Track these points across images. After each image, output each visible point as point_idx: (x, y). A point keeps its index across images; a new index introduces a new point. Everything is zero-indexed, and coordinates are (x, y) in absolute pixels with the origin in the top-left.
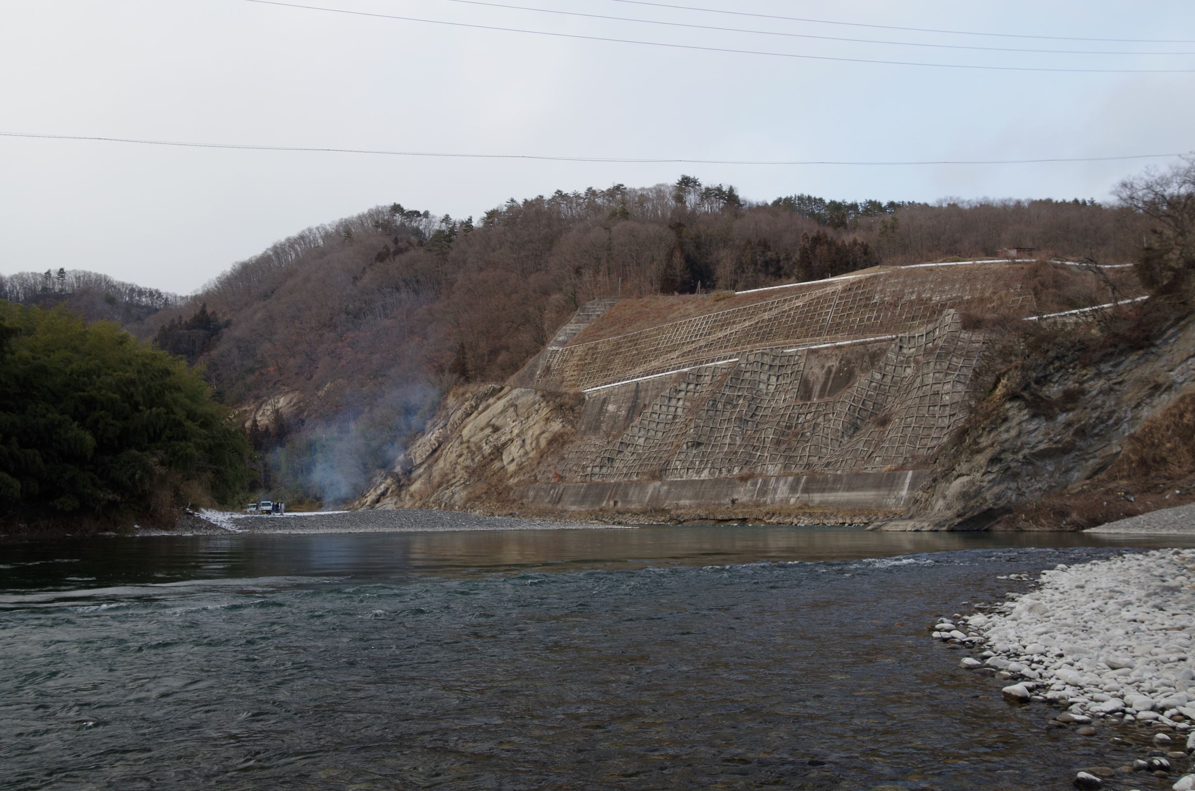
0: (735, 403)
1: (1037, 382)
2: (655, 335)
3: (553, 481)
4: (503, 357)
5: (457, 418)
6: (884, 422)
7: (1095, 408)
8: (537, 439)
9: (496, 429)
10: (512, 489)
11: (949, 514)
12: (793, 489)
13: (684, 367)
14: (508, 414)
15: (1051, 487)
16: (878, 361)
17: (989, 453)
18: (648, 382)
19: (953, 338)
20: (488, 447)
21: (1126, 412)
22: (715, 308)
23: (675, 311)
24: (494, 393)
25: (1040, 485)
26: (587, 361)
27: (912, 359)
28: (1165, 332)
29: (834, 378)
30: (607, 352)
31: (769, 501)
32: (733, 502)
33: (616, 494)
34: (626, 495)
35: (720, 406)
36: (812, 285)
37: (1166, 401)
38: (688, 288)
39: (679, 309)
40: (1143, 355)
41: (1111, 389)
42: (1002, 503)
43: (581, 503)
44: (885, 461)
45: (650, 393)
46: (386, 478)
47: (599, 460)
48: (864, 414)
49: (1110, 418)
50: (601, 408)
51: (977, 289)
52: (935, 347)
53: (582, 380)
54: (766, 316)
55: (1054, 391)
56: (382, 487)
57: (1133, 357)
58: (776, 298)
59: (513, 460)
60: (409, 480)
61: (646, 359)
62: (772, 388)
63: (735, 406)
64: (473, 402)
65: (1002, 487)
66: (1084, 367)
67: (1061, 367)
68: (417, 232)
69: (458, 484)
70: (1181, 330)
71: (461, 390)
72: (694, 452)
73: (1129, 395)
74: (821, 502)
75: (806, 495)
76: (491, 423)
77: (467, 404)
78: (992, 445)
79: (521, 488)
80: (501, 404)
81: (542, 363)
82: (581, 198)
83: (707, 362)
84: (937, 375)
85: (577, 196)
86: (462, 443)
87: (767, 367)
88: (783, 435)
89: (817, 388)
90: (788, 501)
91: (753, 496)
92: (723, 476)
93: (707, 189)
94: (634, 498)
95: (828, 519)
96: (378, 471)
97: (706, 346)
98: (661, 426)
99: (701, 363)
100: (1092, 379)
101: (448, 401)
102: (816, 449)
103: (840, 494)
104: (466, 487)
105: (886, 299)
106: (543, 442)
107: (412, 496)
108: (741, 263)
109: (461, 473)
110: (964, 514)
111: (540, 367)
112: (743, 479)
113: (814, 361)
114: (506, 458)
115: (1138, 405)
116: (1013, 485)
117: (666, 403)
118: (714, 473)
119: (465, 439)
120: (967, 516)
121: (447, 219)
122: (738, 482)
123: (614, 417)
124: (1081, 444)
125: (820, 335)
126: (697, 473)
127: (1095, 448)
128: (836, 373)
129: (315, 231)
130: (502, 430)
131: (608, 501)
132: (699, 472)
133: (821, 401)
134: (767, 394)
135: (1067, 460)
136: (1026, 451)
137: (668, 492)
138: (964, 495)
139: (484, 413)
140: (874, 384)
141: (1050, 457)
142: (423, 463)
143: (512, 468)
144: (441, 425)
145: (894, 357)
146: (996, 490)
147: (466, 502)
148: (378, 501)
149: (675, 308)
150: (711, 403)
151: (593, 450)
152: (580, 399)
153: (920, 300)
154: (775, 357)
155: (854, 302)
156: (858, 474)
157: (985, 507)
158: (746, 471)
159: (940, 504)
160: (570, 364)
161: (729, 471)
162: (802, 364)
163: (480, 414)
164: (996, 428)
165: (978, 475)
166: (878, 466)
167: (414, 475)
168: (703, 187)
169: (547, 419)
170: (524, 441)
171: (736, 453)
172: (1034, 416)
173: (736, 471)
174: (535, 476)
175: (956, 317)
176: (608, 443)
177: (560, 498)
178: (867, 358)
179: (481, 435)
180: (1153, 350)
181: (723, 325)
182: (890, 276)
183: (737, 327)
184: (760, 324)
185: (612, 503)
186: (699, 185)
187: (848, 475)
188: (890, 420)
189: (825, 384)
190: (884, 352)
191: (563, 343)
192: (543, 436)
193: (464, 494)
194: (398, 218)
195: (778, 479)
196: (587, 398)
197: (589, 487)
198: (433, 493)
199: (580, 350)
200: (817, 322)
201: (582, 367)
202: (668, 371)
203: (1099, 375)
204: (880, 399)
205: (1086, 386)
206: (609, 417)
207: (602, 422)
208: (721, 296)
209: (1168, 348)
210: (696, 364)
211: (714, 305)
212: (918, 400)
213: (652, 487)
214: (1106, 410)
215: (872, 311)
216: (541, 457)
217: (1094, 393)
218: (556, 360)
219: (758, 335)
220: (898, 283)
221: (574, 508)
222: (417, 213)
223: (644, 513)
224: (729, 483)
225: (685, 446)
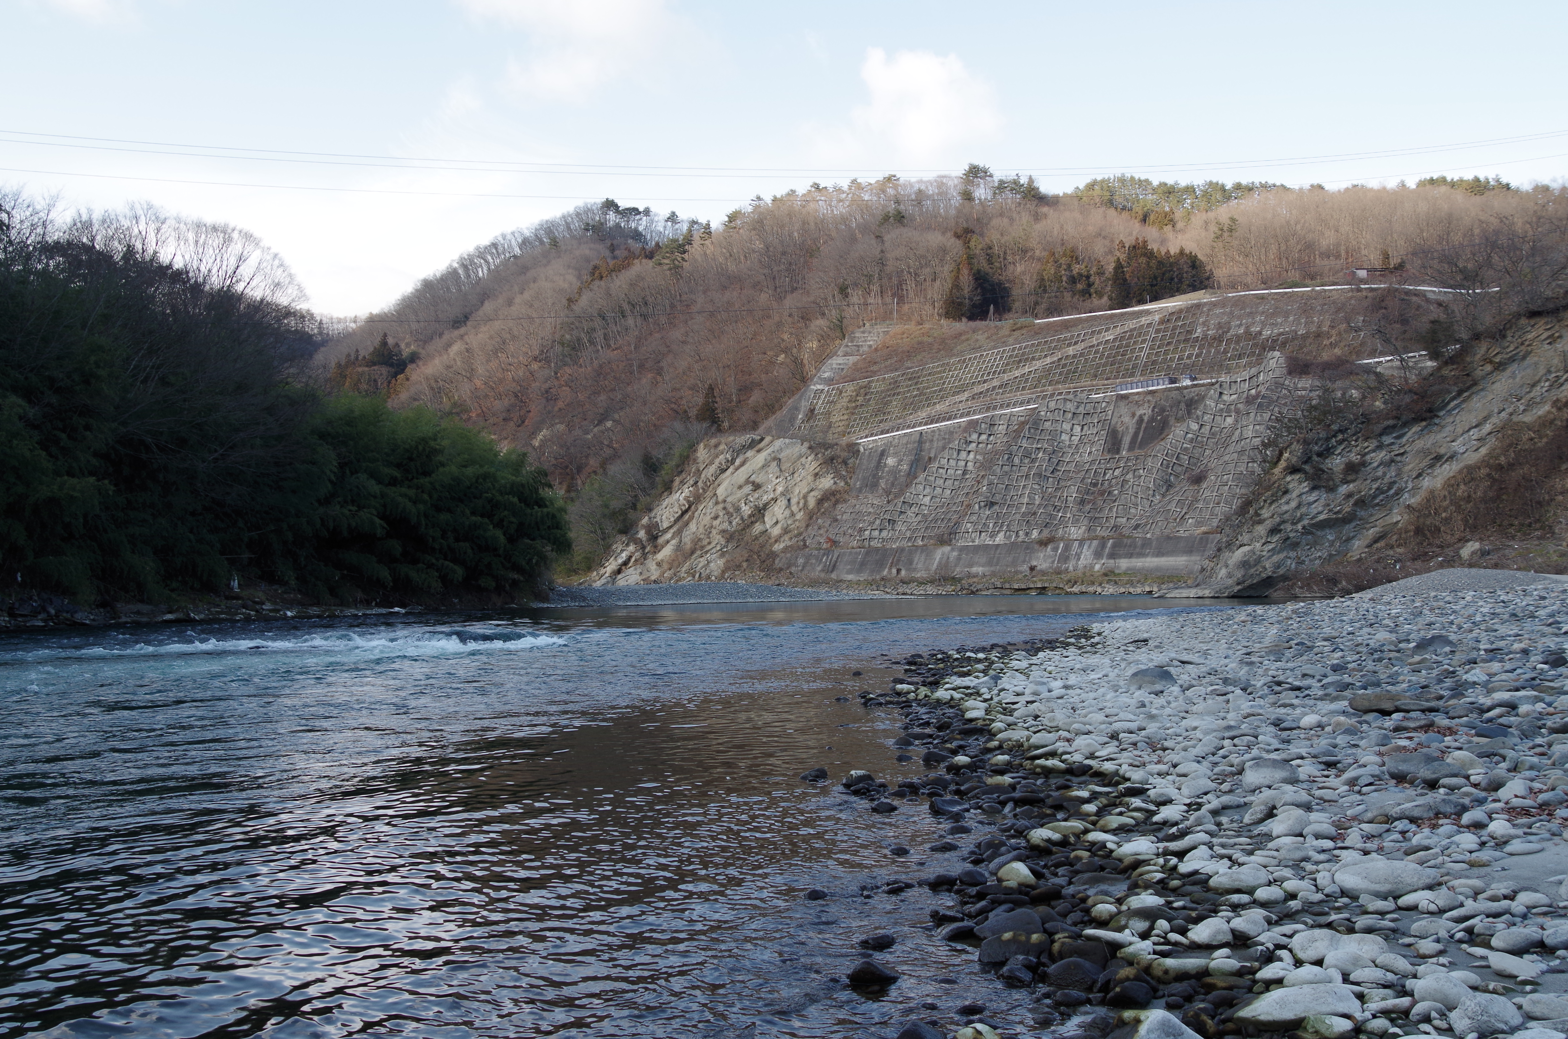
0: (1033, 456)
1: (1319, 455)
2: (940, 372)
3: (825, 546)
4: (756, 397)
5: (709, 474)
6: (1198, 479)
7: (1375, 480)
8: (805, 497)
9: (757, 487)
10: (777, 556)
11: (1230, 582)
12: (1098, 555)
13: (974, 413)
14: (770, 470)
15: (1331, 555)
16: (1196, 409)
17: (1269, 524)
18: (933, 431)
19: (1278, 385)
20: (747, 507)
21: (1406, 482)
22: (1011, 340)
23: (963, 341)
24: (752, 444)
25: (1319, 554)
26: (858, 403)
27: (1233, 407)
28: (1448, 403)
29: (1146, 428)
30: (882, 392)
31: (1071, 568)
32: (1032, 569)
33: (898, 561)
34: (911, 562)
35: (1017, 461)
36: (1126, 313)
37: (1447, 471)
38: (977, 312)
39: (967, 340)
40: (1426, 427)
41: (1392, 461)
42: (1281, 571)
43: (859, 571)
44: (1199, 524)
45: (935, 444)
46: (627, 545)
47: (878, 522)
48: (1178, 469)
49: (1389, 489)
50: (879, 462)
51: (1313, 322)
52: (1258, 395)
53: (853, 426)
54: (1071, 351)
55: (1336, 463)
56: (624, 555)
57: (1416, 428)
58: (1083, 328)
59: (777, 522)
60: (656, 547)
61: (929, 402)
62: (1076, 439)
63: (1033, 461)
64: (728, 456)
65: (1282, 556)
66: (1366, 439)
67: (1344, 440)
68: (637, 235)
69: (714, 550)
70: (1464, 401)
71: (713, 441)
72: (987, 512)
73: (1411, 466)
74: (1128, 569)
75: (1112, 561)
76: (751, 479)
77: (722, 457)
78: (1272, 517)
79: (789, 555)
80: (761, 458)
81: (804, 405)
82: (844, 192)
83: (1002, 406)
84: (1258, 427)
85: (839, 190)
86: (717, 503)
87: (1070, 415)
88: (1088, 494)
89: (1127, 440)
90: (1092, 567)
91: (1053, 562)
92: (1020, 539)
93: (1001, 182)
94: (920, 566)
95: (1135, 587)
96: (619, 537)
97: (1000, 387)
98: (949, 482)
99: (995, 408)
100: (1374, 451)
101: (699, 455)
102: (1125, 510)
103: (1149, 559)
104: (723, 555)
105: (1210, 332)
106: (812, 503)
107: (659, 564)
108: (1043, 280)
109: (717, 539)
110: (1244, 582)
111: (803, 409)
112: (1043, 543)
113: (1124, 409)
114: (769, 520)
115: (1420, 475)
116: (1292, 554)
117: (955, 456)
118: (1010, 536)
119: (720, 499)
120: (1246, 584)
121: (673, 218)
122: (1036, 547)
123: (894, 472)
124: (1361, 513)
125: (1132, 375)
126: (991, 537)
127: (1376, 517)
128: (1148, 422)
129: (509, 237)
130: (764, 488)
131: (890, 569)
132: (993, 535)
133: (1131, 454)
134: (1070, 446)
135: (1348, 529)
136: (1306, 522)
137: (959, 559)
138: (1244, 564)
139: (742, 469)
140: (1190, 436)
141: (1330, 527)
142: (670, 527)
143: (776, 531)
144: (691, 482)
145: (1213, 405)
146: (1276, 558)
147: (723, 572)
148: (619, 571)
149: (963, 338)
150: (1006, 457)
151: (871, 510)
152: (853, 448)
153: (1248, 335)
154: (1080, 403)
155: (1172, 336)
156: (1168, 538)
157: (1264, 575)
158: (1046, 534)
159: (1223, 572)
160: (839, 406)
161: (1027, 534)
162: (1110, 412)
163: (737, 469)
164: (1277, 500)
165: (1258, 545)
166: (1191, 528)
167: (661, 541)
168: (996, 179)
169: (816, 475)
170: (789, 500)
171: (1035, 513)
172: (1314, 488)
173: (1035, 534)
174: (804, 540)
175: (1282, 360)
176: (888, 502)
177: (834, 566)
178: (1183, 406)
179: (740, 494)
180: (1437, 421)
181: (1020, 361)
182: (1214, 305)
183: (1038, 364)
184: (1063, 362)
185: (894, 571)
186: (991, 176)
187: (1157, 539)
188: (1205, 478)
189: (1136, 434)
190: (1202, 398)
191: (829, 381)
192: (812, 494)
193: (721, 562)
194: (612, 218)
195: (1082, 542)
196: (862, 449)
197: (867, 553)
198: (685, 562)
199: (850, 389)
200: (1130, 360)
201: (853, 410)
202: (955, 418)
203: (1380, 447)
204: (1197, 452)
205: (1368, 457)
206: (888, 472)
207: (881, 478)
208: (1019, 325)
209: (1451, 420)
210: (988, 409)
211: (1010, 336)
212: (1236, 455)
213: (941, 553)
214: (1386, 480)
215: (1193, 347)
216: (811, 518)
217: (1375, 464)
218: (820, 402)
219: (1060, 374)
220: (1223, 313)
221: (850, 577)
222: (635, 211)
223: (932, 582)
224: (1027, 548)
225: (977, 506)
